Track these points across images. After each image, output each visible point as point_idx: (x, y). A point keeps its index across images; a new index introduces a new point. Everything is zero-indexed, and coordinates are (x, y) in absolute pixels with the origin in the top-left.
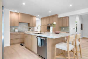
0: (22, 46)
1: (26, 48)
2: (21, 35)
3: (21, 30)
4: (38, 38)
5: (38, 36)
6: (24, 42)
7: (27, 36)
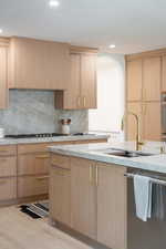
0: (35, 216)
1: (58, 225)
2: (22, 158)
3: (20, 128)
4: (137, 177)
5: (130, 170)
6: (46, 196)
7: (66, 165)
